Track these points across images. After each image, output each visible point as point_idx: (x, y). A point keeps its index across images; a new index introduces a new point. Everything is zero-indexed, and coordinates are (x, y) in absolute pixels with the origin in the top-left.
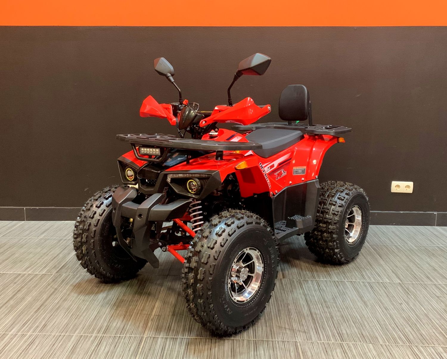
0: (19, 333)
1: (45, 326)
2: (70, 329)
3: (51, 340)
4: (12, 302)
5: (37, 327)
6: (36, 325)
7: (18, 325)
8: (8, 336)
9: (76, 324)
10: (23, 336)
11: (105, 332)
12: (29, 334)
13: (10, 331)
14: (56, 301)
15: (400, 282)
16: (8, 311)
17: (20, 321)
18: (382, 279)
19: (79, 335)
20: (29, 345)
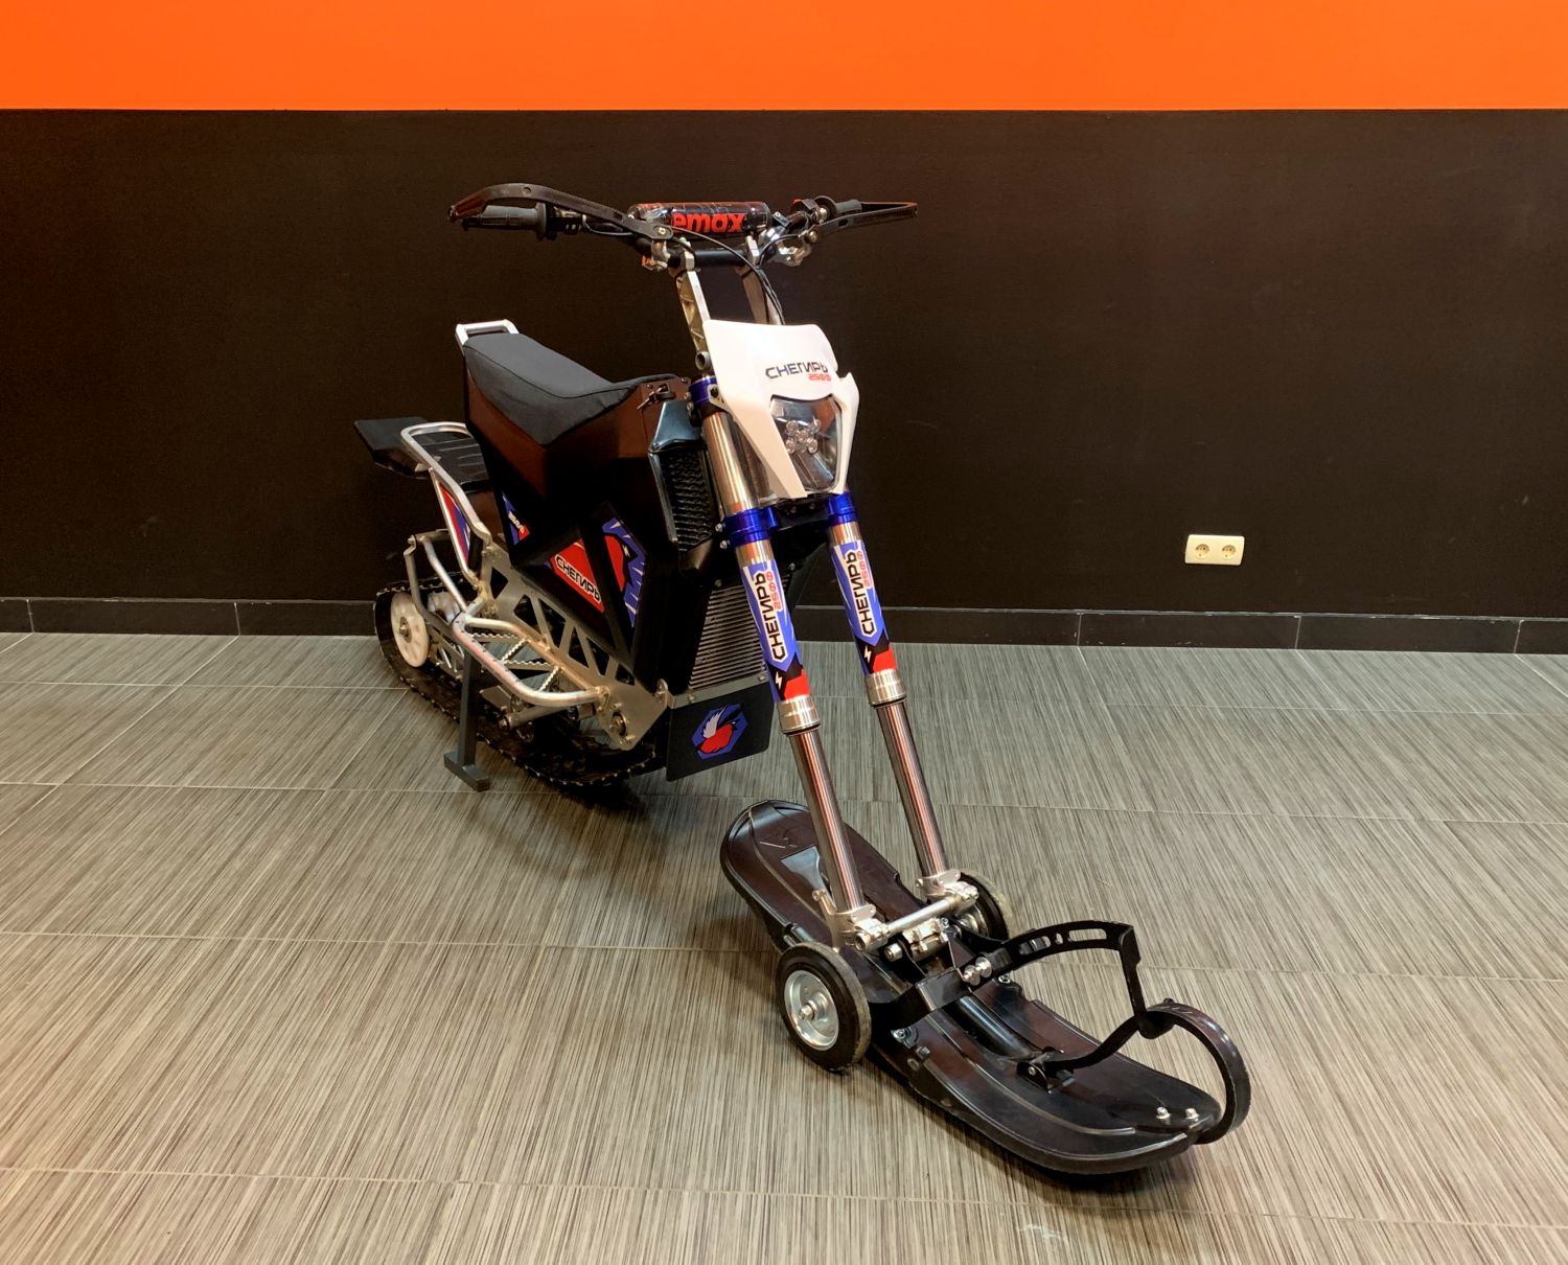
0: (265, 939)
1: (320, 920)
2: (377, 929)
3: (337, 954)
4: (237, 864)
5: (303, 924)
6: (300, 919)
7: (260, 919)
8: (240, 946)
9: (389, 916)
10: (273, 945)
11: (454, 937)
12: (286, 941)
13: (243, 935)
14: (340, 862)
15: (1151, 809)
16: (232, 884)
17: (262, 910)
18: (1110, 802)
19: (397, 942)
20: (291, 965)
